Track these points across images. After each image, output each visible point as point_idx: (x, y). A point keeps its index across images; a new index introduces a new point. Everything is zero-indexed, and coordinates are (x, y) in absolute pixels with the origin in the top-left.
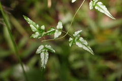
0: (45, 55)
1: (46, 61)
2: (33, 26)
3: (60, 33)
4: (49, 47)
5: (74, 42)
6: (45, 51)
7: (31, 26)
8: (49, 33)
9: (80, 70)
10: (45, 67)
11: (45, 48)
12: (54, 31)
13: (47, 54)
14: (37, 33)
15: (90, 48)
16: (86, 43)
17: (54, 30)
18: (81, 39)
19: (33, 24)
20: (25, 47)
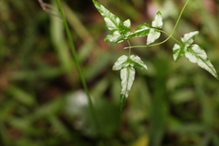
0: (129, 73)
1: (130, 84)
2: (110, 20)
3: (158, 35)
4: (137, 59)
5: (182, 51)
6: (130, 66)
7: (106, 19)
8: (139, 34)
9: (186, 105)
10: (127, 96)
11: (129, 61)
12: (148, 31)
13: (133, 73)
14: (117, 34)
15: (211, 65)
16: (204, 55)
17: (147, 28)
18: (196, 47)
19: (109, 17)
20: (86, 63)
